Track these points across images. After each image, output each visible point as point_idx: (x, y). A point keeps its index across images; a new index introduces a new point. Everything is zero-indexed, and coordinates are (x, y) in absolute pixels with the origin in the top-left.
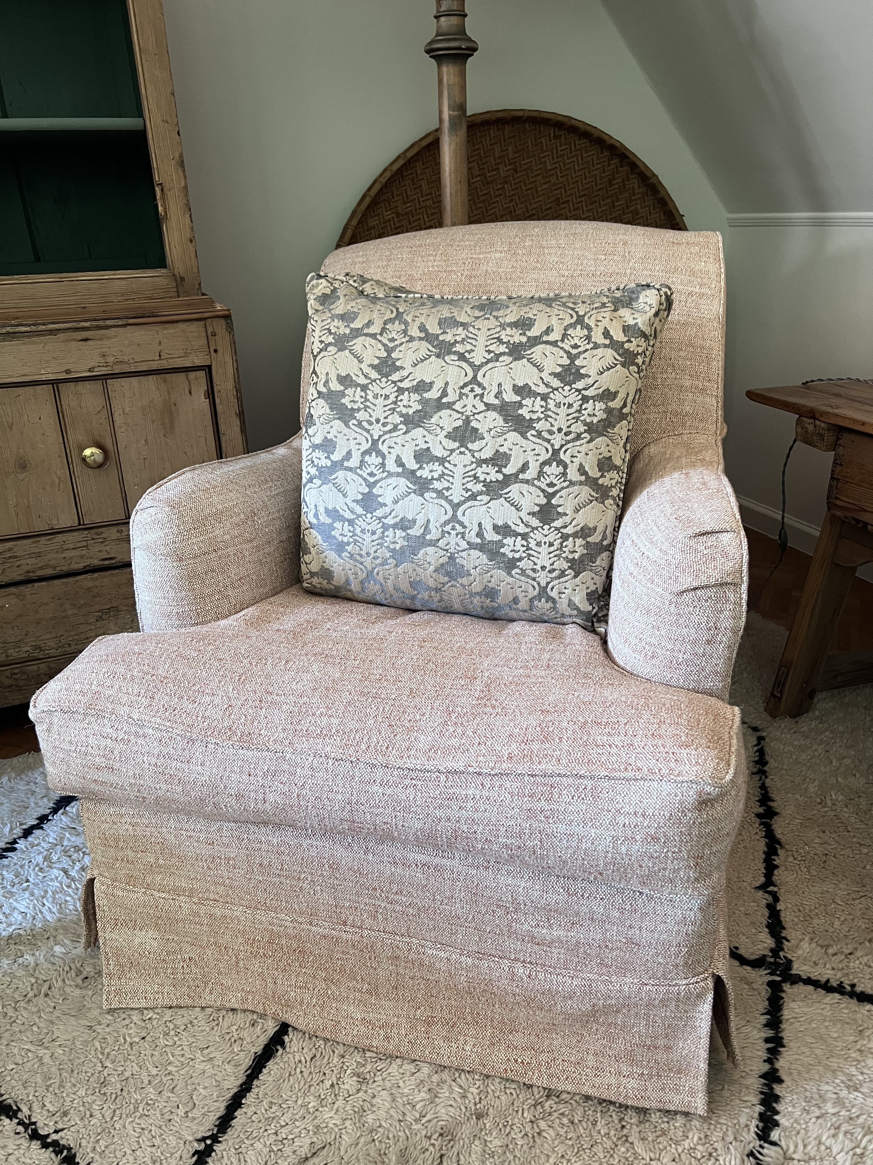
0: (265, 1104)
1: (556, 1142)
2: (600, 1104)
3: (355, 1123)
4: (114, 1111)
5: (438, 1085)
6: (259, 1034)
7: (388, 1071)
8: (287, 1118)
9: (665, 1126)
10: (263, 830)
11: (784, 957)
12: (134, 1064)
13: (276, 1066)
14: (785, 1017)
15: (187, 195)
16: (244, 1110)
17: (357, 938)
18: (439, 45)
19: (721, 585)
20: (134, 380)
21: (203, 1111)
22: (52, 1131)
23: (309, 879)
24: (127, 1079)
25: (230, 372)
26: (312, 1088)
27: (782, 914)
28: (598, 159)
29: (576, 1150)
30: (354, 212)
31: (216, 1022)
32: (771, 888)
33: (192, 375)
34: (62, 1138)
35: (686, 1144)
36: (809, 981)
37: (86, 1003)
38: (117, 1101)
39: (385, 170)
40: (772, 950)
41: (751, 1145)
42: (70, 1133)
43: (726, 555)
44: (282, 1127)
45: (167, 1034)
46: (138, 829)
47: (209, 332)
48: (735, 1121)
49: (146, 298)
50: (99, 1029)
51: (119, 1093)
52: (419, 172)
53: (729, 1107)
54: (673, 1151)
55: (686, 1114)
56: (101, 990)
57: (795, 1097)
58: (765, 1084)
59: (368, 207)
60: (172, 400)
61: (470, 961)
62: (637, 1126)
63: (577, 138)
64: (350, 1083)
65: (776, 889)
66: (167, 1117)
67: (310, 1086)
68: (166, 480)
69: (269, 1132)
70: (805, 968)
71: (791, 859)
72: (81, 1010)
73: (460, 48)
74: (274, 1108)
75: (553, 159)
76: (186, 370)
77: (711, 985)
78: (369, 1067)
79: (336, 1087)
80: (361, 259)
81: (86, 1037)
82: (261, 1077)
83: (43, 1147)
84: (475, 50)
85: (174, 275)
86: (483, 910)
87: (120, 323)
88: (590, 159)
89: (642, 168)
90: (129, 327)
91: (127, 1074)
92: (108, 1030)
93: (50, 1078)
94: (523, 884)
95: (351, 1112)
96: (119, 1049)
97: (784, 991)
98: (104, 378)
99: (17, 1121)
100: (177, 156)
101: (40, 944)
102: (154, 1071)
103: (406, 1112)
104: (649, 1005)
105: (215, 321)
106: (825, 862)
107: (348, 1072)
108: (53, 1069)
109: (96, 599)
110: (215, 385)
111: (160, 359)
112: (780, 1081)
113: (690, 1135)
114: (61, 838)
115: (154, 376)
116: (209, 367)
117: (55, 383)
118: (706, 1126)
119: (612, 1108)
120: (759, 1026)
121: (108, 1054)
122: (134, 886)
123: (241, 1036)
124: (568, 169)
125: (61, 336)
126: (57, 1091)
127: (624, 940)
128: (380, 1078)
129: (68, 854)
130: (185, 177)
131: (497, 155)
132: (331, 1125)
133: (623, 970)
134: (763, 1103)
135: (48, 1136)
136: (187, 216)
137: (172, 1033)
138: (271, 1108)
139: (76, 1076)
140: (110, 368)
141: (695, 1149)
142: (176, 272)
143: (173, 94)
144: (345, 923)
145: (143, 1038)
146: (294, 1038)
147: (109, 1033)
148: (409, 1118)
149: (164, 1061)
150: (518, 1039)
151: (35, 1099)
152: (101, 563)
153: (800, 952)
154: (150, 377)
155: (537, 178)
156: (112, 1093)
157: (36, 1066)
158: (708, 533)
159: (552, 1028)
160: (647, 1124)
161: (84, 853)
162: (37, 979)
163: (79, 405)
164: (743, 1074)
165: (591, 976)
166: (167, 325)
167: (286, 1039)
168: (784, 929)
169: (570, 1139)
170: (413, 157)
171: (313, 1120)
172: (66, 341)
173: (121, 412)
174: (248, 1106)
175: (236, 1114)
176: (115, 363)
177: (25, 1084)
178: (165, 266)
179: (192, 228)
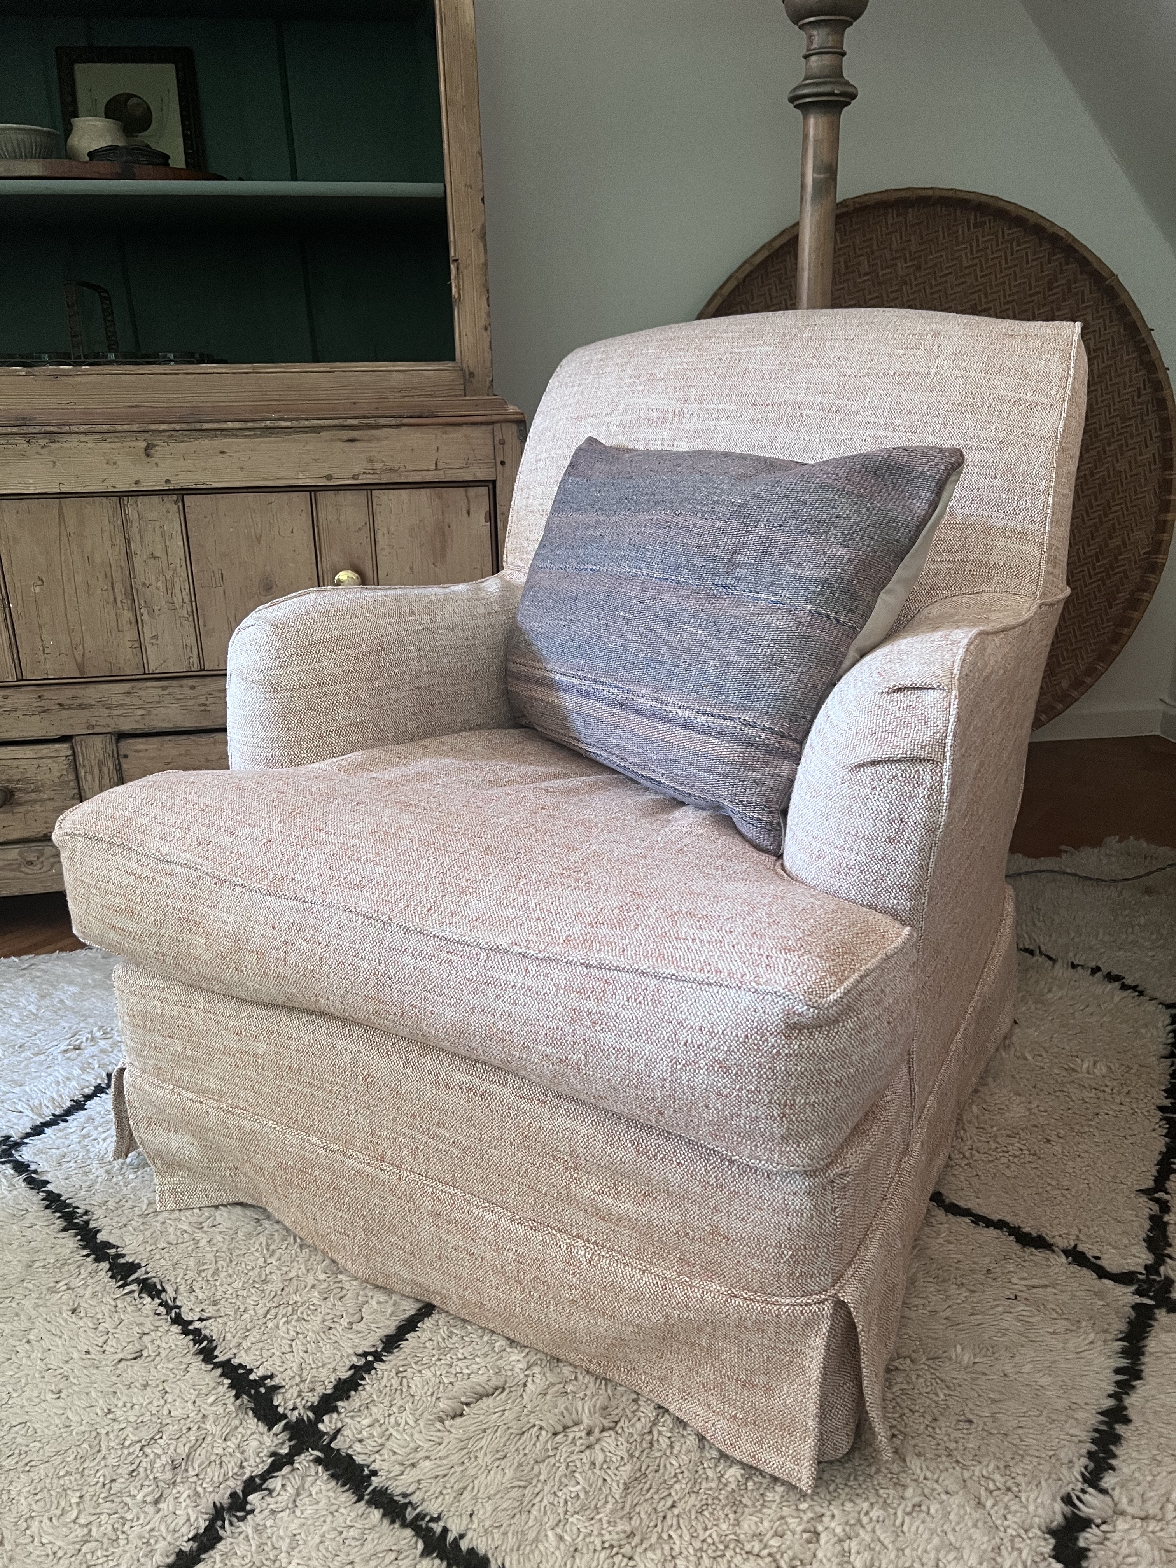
0: (443, 1331)
8: (465, 1350)
14: (1148, 1348)
15: (485, 273)
18: (806, 91)
20: (404, 493)
21: (371, 1325)
22: (196, 1318)
24: (289, 1280)
28: (1035, 253)
32: (1160, 1195)
33: (472, 492)
34: (205, 1328)
35: (977, 1470)
38: (274, 1300)
39: (745, 262)
40: (1146, 1267)
42: (215, 1324)
44: (459, 1359)
47: (497, 437)
48: (1048, 1453)
49: (426, 396)
51: (278, 1293)
57: (1144, 1441)
58: (1103, 1422)
59: (717, 311)
60: (447, 520)
63: (1005, 226)
65: (1167, 1196)
66: (327, 1324)
69: (443, 1362)
73: (835, 94)
74: (453, 1337)
75: (972, 254)
76: (466, 484)
81: (250, 1228)
83: (183, 1333)
84: (854, 96)
85: (462, 370)
87: (394, 423)
88: (1023, 253)
89: (1096, 265)
90: (403, 428)
91: (291, 1275)
93: (204, 1264)
96: (286, 1249)
97: (1155, 1318)
98: (369, 488)
99: (159, 1301)
100: (479, 227)
102: (322, 1277)
105: (505, 426)
108: (209, 1255)
110: (498, 506)
111: (436, 469)
112: (1127, 1421)
113: (985, 1461)
115: (428, 490)
116: (494, 482)
117: (313, 490)
118: (1006, 1452)
120: (1111, 1353)
121: (274, 1251)
124: (990, 267)
125: (325, 435)
126: (209, 1278)
130: (485, 253)
131: (894, 246)
132: (516, 1368)
134: (1095, 1441)
135: (191, 1322)
136: (484, 298)
138: (449, 1336)
139: (234, 1266)
140: (376, 476)
141: (989, 1477)
142: (464, 366)
143: (480, 153)
147: (278, 1231)
151: (183, 1282)
154: (423, 491)
156: (270, 1292)
157: (190, 1249)
160: (927, 1439)
163: (338, 519)
166: (448, 429)
168: (1170, 1245)
170: (782, 247)
172: (331, 440)
173: (385, 530)
174: (424, 1330)
175: (407, 1336)
176: (384, 471)
177: (175, 1265)
178: (453, 359)
179: (488, 314)
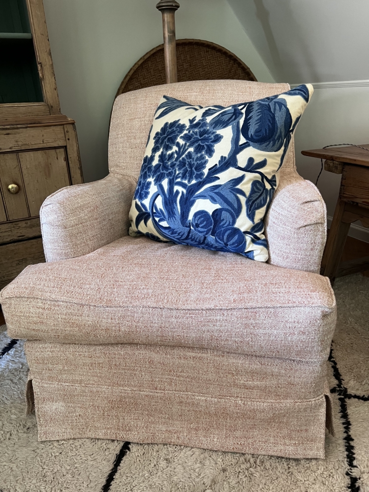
0: (125, 478)
1: (261, 478)
2: (278, 459)
3: (168, 482)
4: (52, 488)
5: (204, 460)
6: (117, 445)
7: (180, 456)
8: (135, 482)
9: (308, 465)
10: (116, 348)
11: (344, 387)
12: (58, 466)
13: (127, 459)
14: (349, 413)
15: (53, 68)
16: (115, 481)
17: (162, 395)
18: (163, 4)
19: (316, 223)
20: (31, 153)
21: (95, 484)
23: (139, 369)
24: (56, 473)
25: (75, 149)
26: (146, 468)
27: (339, 370)
28: (225, 61)
29: (270, 481)
30: (123, 82)
31: (95, 443)
32: (332, 359)
33: (58, 150)
35: (319, 472)
36: (355, 397)
37: (30, 440)
38: (52, 484)
39: (135, 64)
40: (337, 385)
41: (347, 470)
43: (317, 211)
44: (134, 487)
45: (72, 450)
46: (54, 353)
47: (66, 130)
48: (337, 459)
49: (35, 115)
50: (38, 451)
51: (53, 480)
52: (150, 65)
53: (333, 454)
54: (314, 475)
55: (316, 459)
56: (37, 433)
57: (360, 446)
58: (346, 442)
59: (128, 81)
60: (49, 162)
61: (216, 399)
62: (296, 466)
63: (215, 52)
64: (163, 464)
65: (334, 359)
66: (78, 488)
67: (144, 467)
68: (55, 193)
69: (128, 490)
70: (353, 391)
71: (338, 346)
72: (28, 443)
73: (172, 6)
74: (129, 479)
75: (206, 61)
76: (55, 148)
77: (325, 400)
78: (171, 455)
79: (157, 466)
80: (133, 97)
81: (32, 456)
82: (120, 465)
84: (178, 7)
85: (48, 105)
86: (222, 375)
87: (24, 126)
88: (221, 61)
89: (243, 65)
90: (28, 128)
91: (55, 471)
92: (42, 451)
93: (17, 477)
94: (240, 362)
95: (166, 477)
96: (49, 459)
97: (346, 402)
98: (17, 152)
100: (48, 51)
101: (3, 415)
102: (68, 468)
103: (191, 473)
104: (299, 411)
105: (68, 126)
106: (352, 347)
107: (162, 458)
108: (18, 472)
109: (16, 255)
110: (68, 155)
111: (43, 143)
112: (352, 440)
113: (320, 468)
114: (7, 365)
116: (66, 147)
118: (325, 463)
119: (283, 460)
120: (339, 418)
121: (44, 462)
122: (52, 381)
123: (108, 447)
124: (212, 66)
126: (22, 482)
127: (287, 383)
128: (176, 460)
129: (12, 372)
130: (52, 60)
131: (182, 58)
132: (157, 484)
133: (286, 397)
134: (347, 450)
136: (53, 78)
137: (74, 449)
138: (127, 478)
139: (30, 474)
140: (20, 147)
141: (323, 473)
142: (49, 103)
143: (45, 22)
144: (156, 389)
145: (61, 453)
146: (134, 445)
147: (43, 453)
148: (193, 477)
149: (72, 463)
150: (238, 434)
151: (11, 488)
152: (18, 238)
153: (350, 385)
154: (39, 152)
155: (200, 69)
156: (49, 480)
157: (9, 472)
158: (309, 202)
159: (254, 427)
160: (300, 465)
161: (20, 371)
162: (4, 432)
163: (6, 165)
164: (336, 439)
165: (272, 401)
166: (46, 128)
167: (130, 446)
168: (341, 375)
169: (267, 476)
170: (147, 59)
171: (148, 482)
173: (26, 168)
174: (117, 479)
175: (111, 483)
176: (22, 145)
177: (5, 481)
178: (43, 101)
179: (55, 83)
